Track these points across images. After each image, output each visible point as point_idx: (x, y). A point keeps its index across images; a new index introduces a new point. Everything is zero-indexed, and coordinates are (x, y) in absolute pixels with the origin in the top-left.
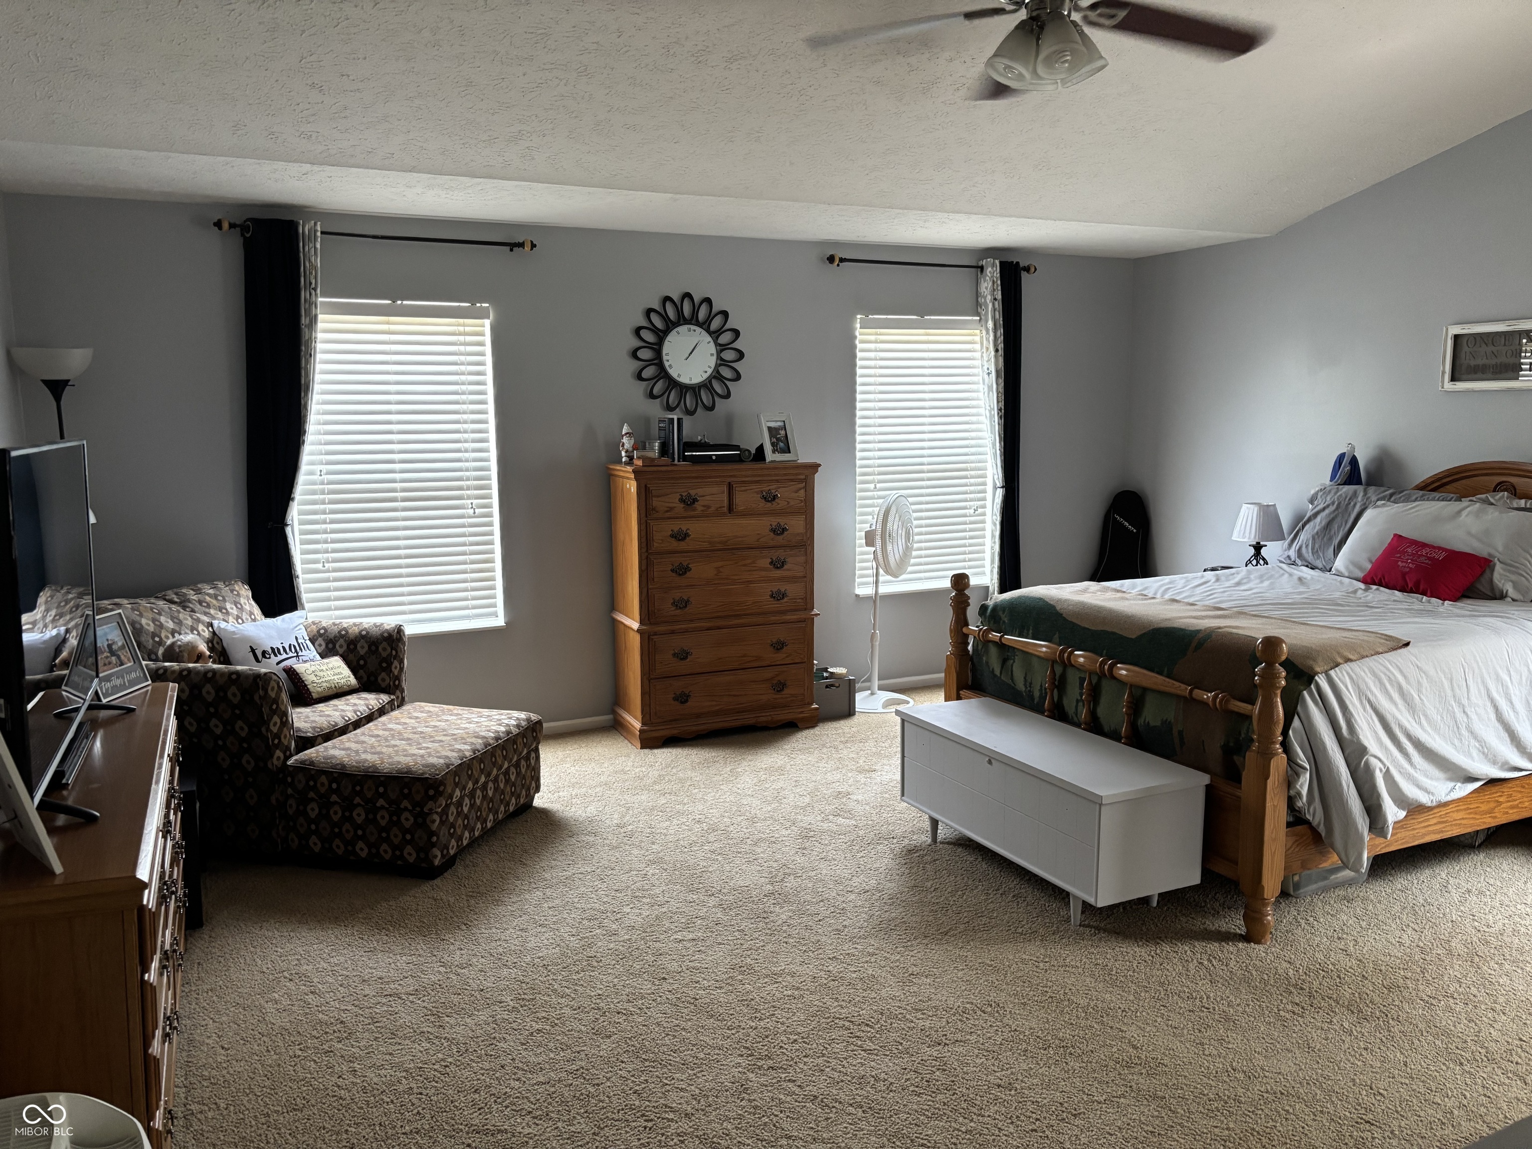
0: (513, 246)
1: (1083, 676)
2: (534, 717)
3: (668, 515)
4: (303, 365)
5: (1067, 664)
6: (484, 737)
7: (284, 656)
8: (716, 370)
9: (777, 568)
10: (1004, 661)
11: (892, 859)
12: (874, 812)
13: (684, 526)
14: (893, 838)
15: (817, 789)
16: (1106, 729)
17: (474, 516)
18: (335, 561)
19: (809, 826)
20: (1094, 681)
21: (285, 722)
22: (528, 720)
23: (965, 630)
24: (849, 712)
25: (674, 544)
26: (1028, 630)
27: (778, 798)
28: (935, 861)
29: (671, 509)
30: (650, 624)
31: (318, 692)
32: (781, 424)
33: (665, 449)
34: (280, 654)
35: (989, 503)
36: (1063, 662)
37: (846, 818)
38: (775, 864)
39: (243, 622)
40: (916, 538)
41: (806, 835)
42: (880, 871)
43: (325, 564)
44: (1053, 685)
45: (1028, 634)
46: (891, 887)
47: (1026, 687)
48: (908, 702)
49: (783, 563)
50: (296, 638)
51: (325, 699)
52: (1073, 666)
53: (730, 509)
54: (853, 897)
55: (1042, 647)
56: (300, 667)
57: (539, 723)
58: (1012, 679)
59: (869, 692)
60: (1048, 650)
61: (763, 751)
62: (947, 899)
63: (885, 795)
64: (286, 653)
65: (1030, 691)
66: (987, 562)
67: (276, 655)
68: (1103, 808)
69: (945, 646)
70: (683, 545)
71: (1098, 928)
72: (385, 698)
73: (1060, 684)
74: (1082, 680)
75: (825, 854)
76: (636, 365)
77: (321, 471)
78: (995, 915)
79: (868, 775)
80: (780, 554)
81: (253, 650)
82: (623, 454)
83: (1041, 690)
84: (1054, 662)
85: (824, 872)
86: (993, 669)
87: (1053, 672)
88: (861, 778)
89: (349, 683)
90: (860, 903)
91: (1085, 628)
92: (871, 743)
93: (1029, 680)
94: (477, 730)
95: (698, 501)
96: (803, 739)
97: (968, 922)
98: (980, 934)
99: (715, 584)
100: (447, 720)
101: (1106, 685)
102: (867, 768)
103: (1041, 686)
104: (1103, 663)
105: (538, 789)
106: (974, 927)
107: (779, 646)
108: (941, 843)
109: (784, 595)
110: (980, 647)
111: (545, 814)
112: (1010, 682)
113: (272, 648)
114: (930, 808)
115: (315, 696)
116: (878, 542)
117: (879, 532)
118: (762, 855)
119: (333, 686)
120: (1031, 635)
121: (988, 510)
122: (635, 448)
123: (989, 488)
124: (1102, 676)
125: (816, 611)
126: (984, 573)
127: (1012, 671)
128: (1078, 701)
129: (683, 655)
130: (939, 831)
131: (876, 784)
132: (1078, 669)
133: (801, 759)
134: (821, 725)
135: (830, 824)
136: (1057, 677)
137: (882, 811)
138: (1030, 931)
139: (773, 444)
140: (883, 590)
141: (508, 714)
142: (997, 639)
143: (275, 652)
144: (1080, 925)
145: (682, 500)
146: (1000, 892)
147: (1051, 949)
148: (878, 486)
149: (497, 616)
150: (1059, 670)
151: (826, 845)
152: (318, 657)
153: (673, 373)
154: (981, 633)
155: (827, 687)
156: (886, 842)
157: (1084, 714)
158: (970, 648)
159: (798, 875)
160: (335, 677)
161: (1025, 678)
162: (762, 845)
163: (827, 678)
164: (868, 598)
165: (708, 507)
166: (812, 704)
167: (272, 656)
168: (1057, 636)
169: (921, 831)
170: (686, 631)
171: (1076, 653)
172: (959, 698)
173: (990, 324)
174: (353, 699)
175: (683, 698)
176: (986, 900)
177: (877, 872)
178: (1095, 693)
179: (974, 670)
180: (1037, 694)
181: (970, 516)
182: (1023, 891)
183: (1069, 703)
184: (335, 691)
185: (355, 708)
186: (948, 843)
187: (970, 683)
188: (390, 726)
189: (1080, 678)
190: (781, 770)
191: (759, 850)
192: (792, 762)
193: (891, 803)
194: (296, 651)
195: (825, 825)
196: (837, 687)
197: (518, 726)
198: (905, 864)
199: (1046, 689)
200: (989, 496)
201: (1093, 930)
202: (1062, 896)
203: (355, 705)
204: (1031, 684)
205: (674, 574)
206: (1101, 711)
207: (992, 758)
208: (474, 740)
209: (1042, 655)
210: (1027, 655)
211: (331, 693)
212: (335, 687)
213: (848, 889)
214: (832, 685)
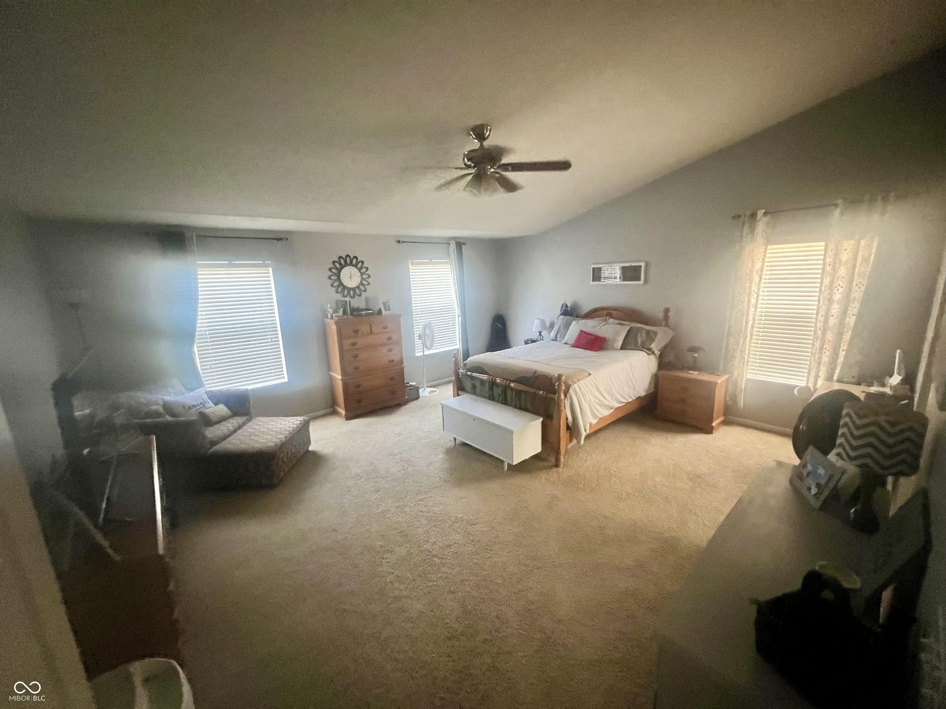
0: (279, 239)
2: (306, 419)
3: (349, 337)
6: (289, 431)
8: (361, 282)
9: (389, 351)
10: (472, 381)
11: (443, 454)
12: (435, 436)
13: (355, 340)
14: (442, 445)
16: (509, 403)
17: (272, 342)
18: (215, 364)
20: (503, 388)
21: (204, 437)
22: (304, 420)
23: (458, 371)
24: (418, 398)
25: (352, 347)
28: (457, 452)
29: (350, 335)
30: (345, 376)
31: (215, 420)
33: (345, 312)
34: (196, 407)
35: (457, 321)
36: (493, 382)
39: (178, 396)
40: (436, 335)
42: (440, 459)
43: (211, 366)
44: (489, 389)
45: (478, 372)
46: (445, 465)
48: (436, 391)
49: (392, 349)
52: (496, 383)
53: (371, 332)
54: (433, 471)
55: (485, 376)
57: (308, 420)
58: (475, 388)
59: (423, 389)
61: (392, 415)
63: (437, 429)
64: (199, 406)
66: (458, 341)
67: (194, 408)
68: (514, 434)
70: (355, 347)
71: (513, 471)
73: (492, 389)
74: (499, 387)
77: (205, 330)
80: (391, 347)
81: (184, 407)
87: (489, 384)
89: (228, 414)
90: (436, 473)
92: (427, 408)
94: (285, 427)
95: (359, 331)
96: (404, 409)
98: (477, 479)
99: (366, 359)
100: (272, 424)
101: (508, 389)
104: (506, 382)
105: (310, 444)
107: (392, 378)
109: (394, 360)
110: (464, 377)
111: (314, 453)
113: (192, 405)
114: (453, 434)
115: (214, 422)
116: (423, 339)
117: (423, 335)
119: (222, 416)
120: (481, 373)
121: (457, 324)
122: (334, 312)
123: (457, 316)
125: (404, 365)
126: (457, 345)
128: (498, 394)
130: (457, 441)
132: (498, 384)
134: (409, 403)
136: (491, 386)
137: (438, 435)
139: (385, 308)
140: (426, 353)
141: (296, 419)
142: (470, 374)
144: (507, 470)
145: (354, 331)
148: (421, 318)
150: (491, 384)
153: (345, 284)
154: (464, 372)
156: (440, 447)
157: (501, 398)
158: (461, 377)
159: (413, 465)
160: (222, 413)
163: (409, 387)
164: (420, 357)
165: (363, 333)
166: (405, 396)
168: (488, 373)
169: (450, 441)
170: (359, 377)
171: (497, 379)
172: (458, 395)
173: (454, 262)
174: (231, 421)
175: (359, 401)
176: (476, 465)
178: (504, 392)
179: (462, 384)
180: (484, 392)
181: (452, 326)
183: (496, 395)
184: (223, 418)
185: (233, 424)
186: (460, 445)
187: (461, 389)
188: (249, 430)
192: (402, 420)
193: (440, 431)
194: (203, 404)
195: (418, 444)
196: (413, 389)
197: (301, 424)
198: (448, 455)
199: (487, 391)
200: (457, 319)
201: (511, 471)
205: (353, 358)
206: (506, 397)
207: (475, 418)
208: (285, 432)
209: (485, 379)
210: (480, 380)
211: (221, 419)
214: (411, 389)
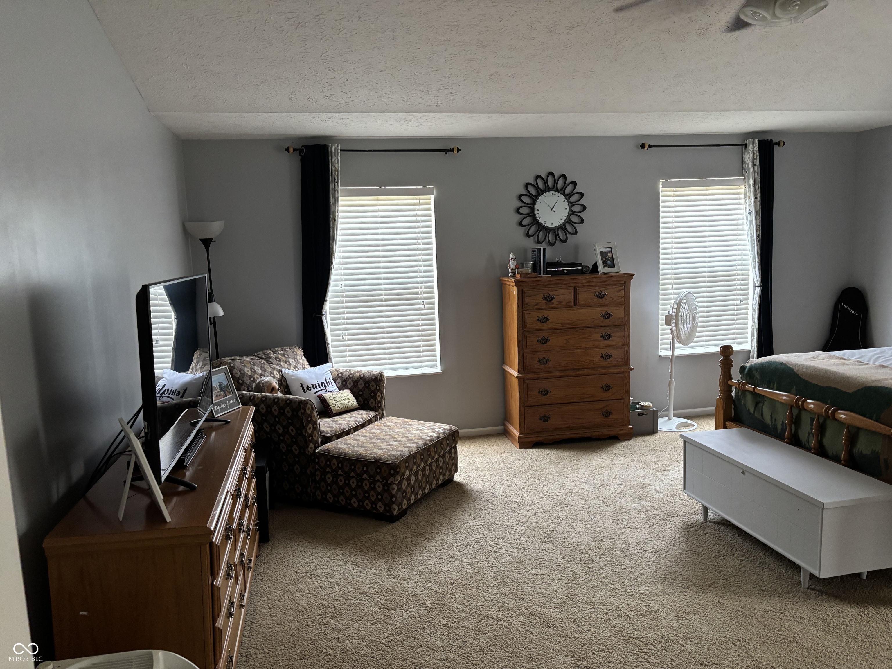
0: (448, 151)
1: (813, 416)
2: (454, 428)
3: (536, 307)
4: (331, 225)
5: (802, 409)
6: (424, 440)
7: (319, 389)
8: (568, 218)
9: (606, 339)
10: (757, 404)
11: (676, 531)
12: (666, 498)
13: (546, 314)
14: (677, 516)
15: (629, 481)
16: (830, 453)
17: (425, 309)
18: (349, 335)
19: (622, 505)
20: (821, 421)
21: (315, 427)
22: (450, 430)
23: (729, 382)
24: (654, 431)
25: (539, 325)
26: (774, 384)
27: (603, 485)
28: (705, 534)
29: (537, 304)
30: (525, 373)
31: (336, 410)
32: (609, 249)
33: (535, 268)
34: (316, 388)
35: (750, 297)
36: (798, 406)
37: (646, 501)
38: (598, 529)
39: (298, 369)
40: (700, 319)
41: (620, 511)
42: (667, 538)
43: (344, 337)
44: (791, 422)
45: (773, 386)
46: (674, 550)
47: (772, 422)
48: (693, 426)
49: (610, 337)
50: (326, 379)
51: (339, 414)
52: (805, 410)
53: (575, 303)
54: (647, 554)
55: (784, 396)
56: (327, 396)
57: (457, 432)
58: (762, 415)
59: (668, 418)
60: (788, 398)
61: (596, 454)
62: (712, 561)
63: (674, 487)
64: (320, 387)
65: (775, 425)
66: (749, 335)
67: (314, 389)
68: (824, 511)
69: (716, 393)
70: (545, 326)
71: (821, 592)
72: (372, 414)
73: (796, 421)
74: (812, 420)
75: (631, 524)
76: (518, 217)
77: (341, 285)
78: (746, 575)
79: (663, 473)
80: (608, 331)
81: (302, 386)
82: (510, 271)
83: (782, 424)
84: (791, 406)
85: (630, 536)
86: (749, 409)
87: (791, 413)
88: (659, 475)
89: (353, 405)
90: (652, 559)
91: (814, 384)
92: (668, 452)
93: (774, 418)
94: (421, 435)
95: (554, 298)
96: (622, 447)
97: (726, 579)
98: (734, 588)
99: (565, 349)
100: (405, 428)
101: (830, 424)
102: (663, 468)
103: (783, 422)
104: (828, 409)
105: (456, 471)
106: (730, 582)
107: (607, 388)
108: (710, 522)
109: (610, 356)
110: (740, 394)
111: (460, 486)
112: (761, 418)
113: (312, 384)
114: (702, 499)
115: (334, 412)
116: (674, 322)
117: (674, 316)
118: (590, 522)
119: (344, 406)
120: (775, 388)
121: (750, 302)
122: (517, 267)
123: (751, 287)
124: (827, 417)
125: (631, 367)
126: (747, 342)
127: (762, 411)
128: (809, 434)
129: (545, 393)
130: (709, 514)
131: (668, 479)
132: (809, 412)
133: (620, 460)
134: (634, 438)
135: (636, 505)
136: (794, 417)
137: (671, 498)
138: (771, 590)
139: (603, 262)
140: (677, 352)
141: (439, 426)
142: (752, 389)
143: (314, 386)
144: (808, 588)
145: (544, 298)
146: (751, 559)
147: (785, 603)
148: (674, 286)
149: (437, 367)
150: (795, 412)
151: (632, 518)
152: (337, 389)
153: (541, 221)
154: (740, 385)
155: (639, 414)
156: (672, 519)
157: (813, 442)
158: (733, 394)
159: (612, 537)
160: (346, 401)
161: (771, 416)
162: (591, 516)
163: (639, 409)
164: (666, 358)
165: (561, 302)
166: (628, 425)
167: (312, 389)
168: (794, 388)
169: (696, 512)
170: (547, 378)
171: (808, 401)
172: (725, 427)
173: (751, 181)
174: (355, 414)
175: (545, 419)
176: (740, 564)
177: (664, 539)
178: (822, 429)
179: (736, 409)
180: (779, 427)
181: (737, 305)
182: (767, 560)
183: (803, 435)
184: (345, 409)
185: (355, 419)
186: (715, 522)
187: (733, 417)
188: (374, 431)
189: (811, 418)
190: (606, 467)
191: (588, 519)
192: (614, 463)
193: (678, 492)
194: (325, 386)
195: (633, 505)
196: (645, 415)
197: (444, 433)
198: (685, 535)
199: (786, 424)
200: (751, 292)
201: (817, 593)
202: (796, 567)
203: (355, 417)
204: (775, 420)
205: (539, 343)
206: (826, 442)
207: (745, 470)
208: (418, 441)
209: (782, 401)
210: (773, 402)
211: (343, 410)
212: (346, 407)
213: (645, 549)
214: (642, 414)
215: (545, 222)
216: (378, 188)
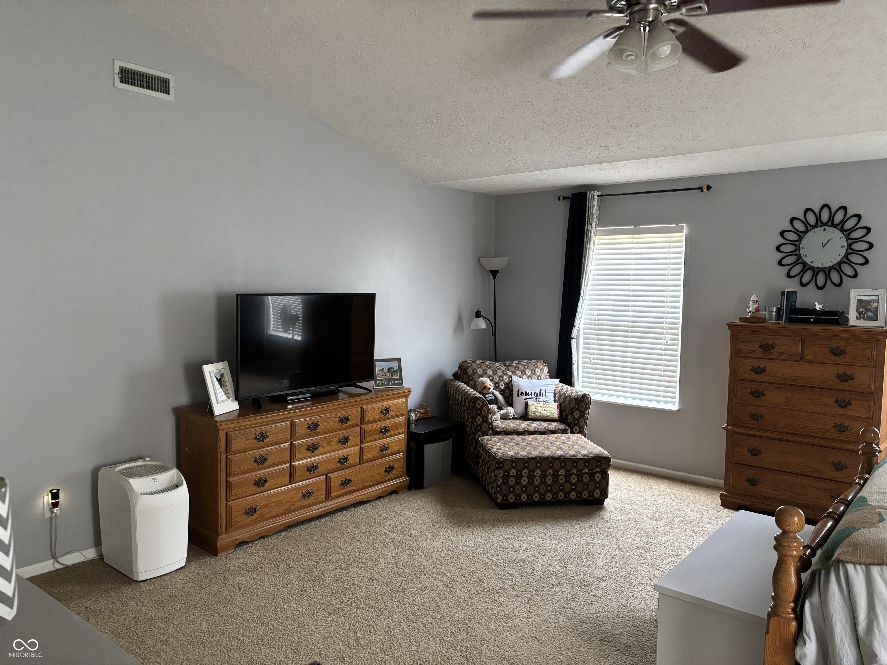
3: (750, 355)
7: (530, 397)
8: (845, 257)
9: (842, 407)
13: (762, 364)
25: (753, 376)
29: (752, 352)
30: (734, 425)
31: (532, 416)
32: (875, 298)
34: (528, 395)
43: (592, 360)
49: (848, 404)
50: (541, 390)
51: (534, 420)
53: (802, 358)
56: (532, 403)
64: (532, 396)
67: (526, 395)
70: (759, 377)
72: (563, 427)
76: (778, 256)
81: (518, 391)
89: (552, 416)
95: (774, 348)
99: (785, 409)
107: (839, 467)
109: (847, 428)
113: (526, 392)
115: (530, 417)
119: (542, 415)
129: (755, 452)
139: (860, 313)
145: (761, 346)
149: (675, 404)
152: (551, 401)
153: (808, 260)
160: (546, 412)
165: (782, 354)
167: (524, 395)
170: (761, 437)
175: (753, 482)
184: (542, 418)
194: (537, 396)
205: (751, 396)
211: (539, 418)
212: (543, 416)
215: (812, 262)
216: (634, 227)
